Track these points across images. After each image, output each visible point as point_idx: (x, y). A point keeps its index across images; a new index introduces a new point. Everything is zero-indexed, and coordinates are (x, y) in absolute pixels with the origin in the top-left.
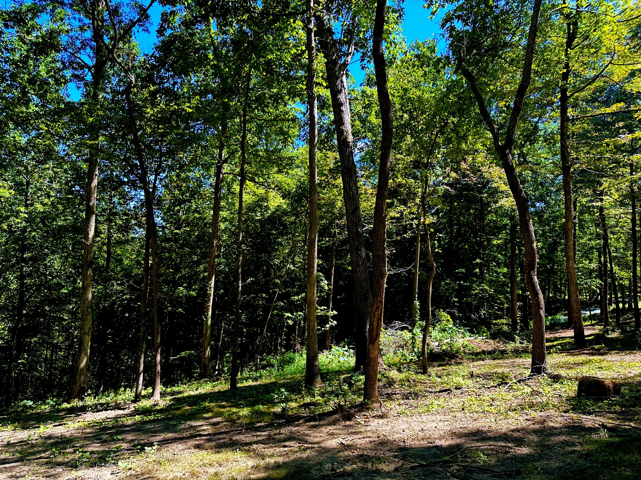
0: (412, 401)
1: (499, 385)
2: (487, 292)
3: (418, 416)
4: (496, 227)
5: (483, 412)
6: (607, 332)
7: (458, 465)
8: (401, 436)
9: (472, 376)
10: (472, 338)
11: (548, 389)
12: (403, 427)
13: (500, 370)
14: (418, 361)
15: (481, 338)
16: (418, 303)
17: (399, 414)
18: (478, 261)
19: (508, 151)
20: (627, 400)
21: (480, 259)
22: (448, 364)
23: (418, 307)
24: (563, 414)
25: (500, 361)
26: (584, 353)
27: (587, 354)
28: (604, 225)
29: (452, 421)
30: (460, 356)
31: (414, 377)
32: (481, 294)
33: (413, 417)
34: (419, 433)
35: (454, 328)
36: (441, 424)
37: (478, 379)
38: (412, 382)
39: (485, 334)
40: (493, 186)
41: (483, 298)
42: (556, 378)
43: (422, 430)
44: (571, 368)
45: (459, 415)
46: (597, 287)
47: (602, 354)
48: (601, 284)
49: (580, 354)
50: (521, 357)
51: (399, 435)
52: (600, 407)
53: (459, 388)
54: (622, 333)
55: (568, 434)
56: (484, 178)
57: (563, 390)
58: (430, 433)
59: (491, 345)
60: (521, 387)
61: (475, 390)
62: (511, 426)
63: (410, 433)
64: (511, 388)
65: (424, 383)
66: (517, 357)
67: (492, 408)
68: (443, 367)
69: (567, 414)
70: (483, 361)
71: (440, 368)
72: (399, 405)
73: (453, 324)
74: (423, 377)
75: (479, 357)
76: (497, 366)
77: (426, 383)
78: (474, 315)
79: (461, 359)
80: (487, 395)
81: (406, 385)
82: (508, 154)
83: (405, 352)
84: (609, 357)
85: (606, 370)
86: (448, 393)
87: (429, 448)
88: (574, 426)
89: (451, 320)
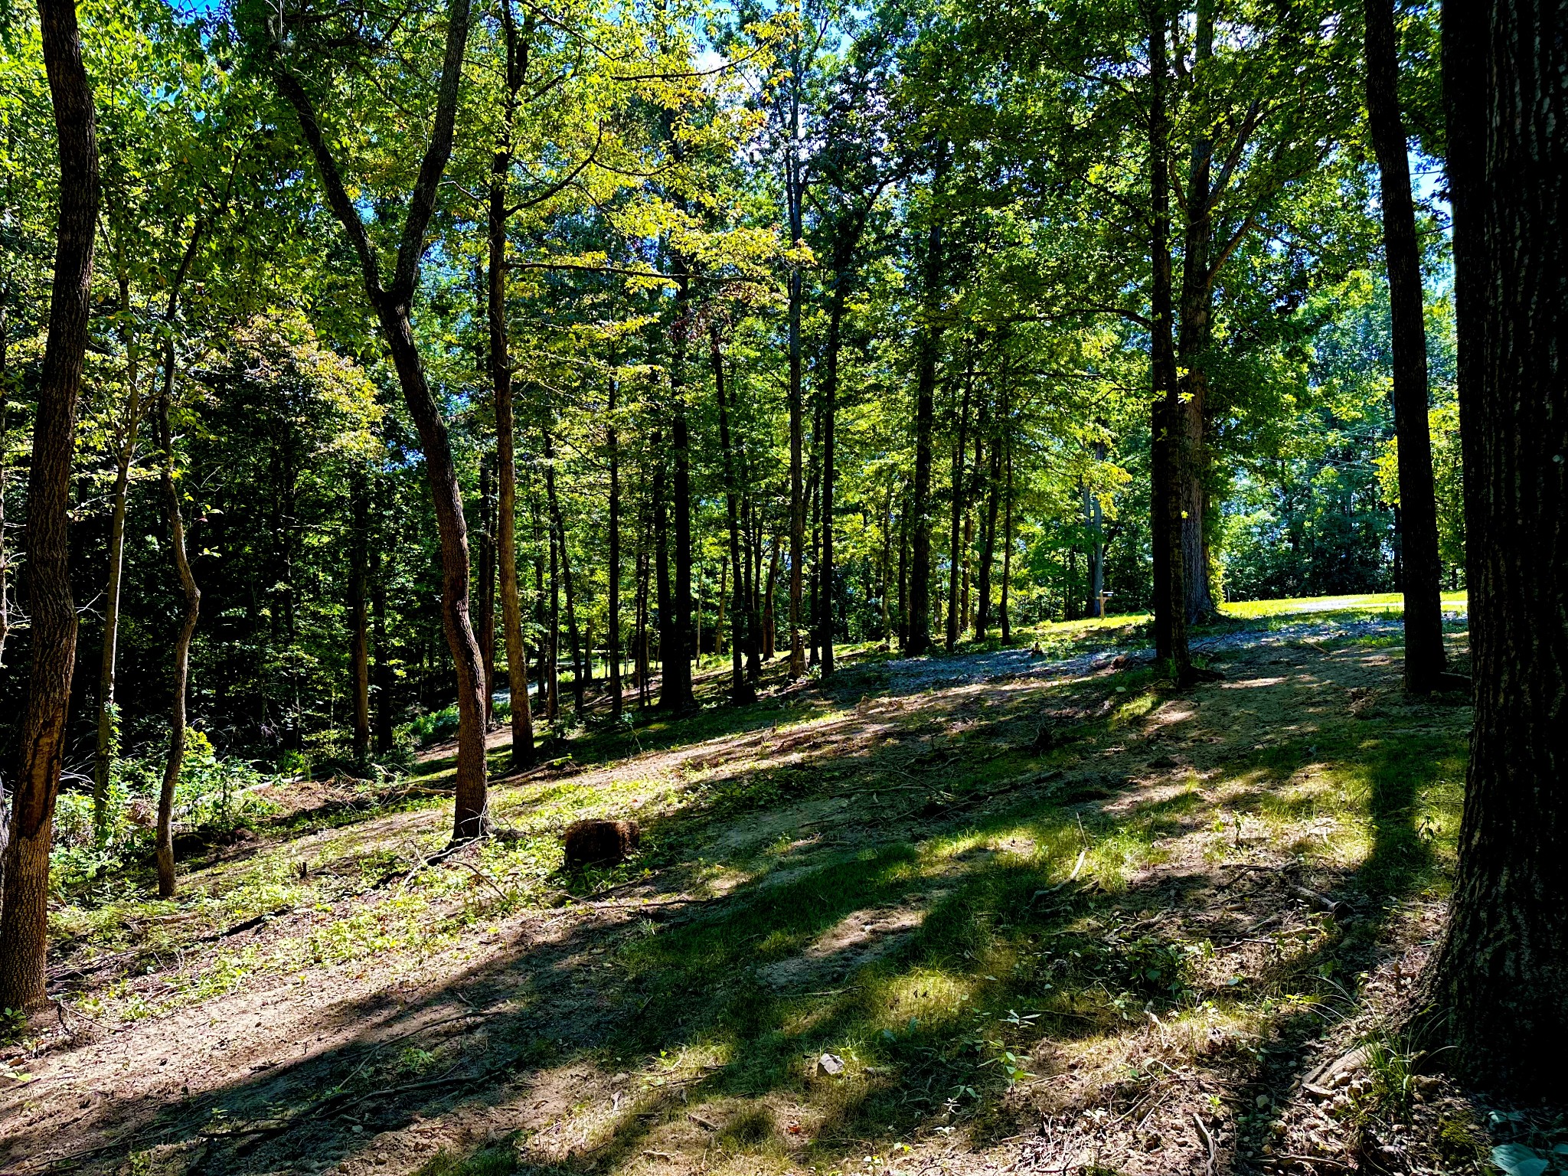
0: (158, 977)
1: (384, 882)
2: (302, 666)
3: (192, 1012)
4: (319, 504)
5: (372, 954)
6: (559, 729)
7: (371, 1098)
8: (162, 1077)
9: (304, 874)
10: (267, 784)
11: (498, 866)
12: (155, 1054)
13: (366, 848)
14: (123, 868)
15: (290, 780)
16: (115, 708)
17: (128, 1024)
18: (280, 586)
19: (401, 309)
20: (656, 855)
21: (287, 581)
22: (217, 859)
23: (117, 719)
24: (552, 911)
25: (356, 828)
26: (535, 779)
27: (541, 779)
28: (554, 509)
29: (300, 998)
30: (250, 835)
31: (139, 911)
32: (286, 669)
33: (177, 1019)
34: (215, 1053)
35: (220, 765)
36: (269, 1013)
37: (324, 880)
38: (134, 926)
39: (298, 771)
40: (320, 397)
41: (290, 680)
42: (509, 839)
43: (222, 1043)
44: (520, 813)
45: (312, 976)
46: (534, 640)
47: (571, 774)
48: (540, 632)
49: (529, 781)
50: (403, 809)
51: (154, 1078)
52: (613, 880)
53: (283, 912)
54: (587, 730)
55: (579, 948)
56: (297, 375)
57: (533, 860)
58: (249, 1044)
59: (318, 794)
60: (439, 876)
61: (327, 906)
62: (454, 968)
63: (188, 1062)
64: (415, 883)
65: (173, 921)
66: (393, 811)
67: (387, 936)
68: (209, 871)
69: (561, 910)
70: (315, 833)
71: (200, 874)
72: (123, 996)
73: (215, 754)
74: (166, 905)
75: (299, 827)
76: (352, 841)
77: (178, 921)
78: (269, 725)
79: (252, 840)
80: (363, 911)
81: (119, 937)
82: (401, 317)
83: (74, 852)
84: (583, 779)
85: (590, 804)
86: (258, 931)
87: (264, 1083)
88: (587, 931)
89: (209, 745)
